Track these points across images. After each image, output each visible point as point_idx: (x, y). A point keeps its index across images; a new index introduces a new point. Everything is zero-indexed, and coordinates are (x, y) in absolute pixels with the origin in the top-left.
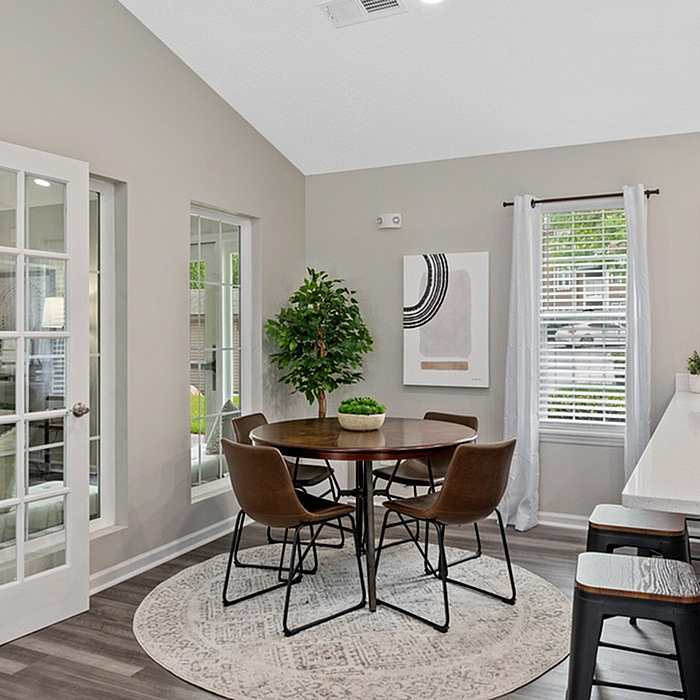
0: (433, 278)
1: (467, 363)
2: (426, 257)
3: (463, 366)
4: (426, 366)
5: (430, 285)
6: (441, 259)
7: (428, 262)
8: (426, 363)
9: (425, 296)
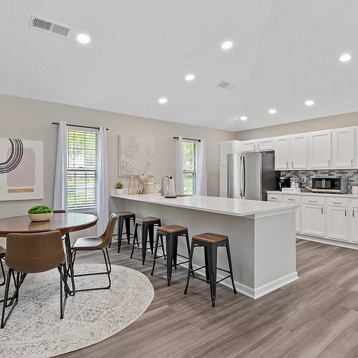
0: (15, 150)
1: (33, 189)
2: (10, 140)
3: (32, 190)
4: (10, 191)
5: (13, 153)
6: (19, 142)
7: (12, 142)
8: (11, 190)
9: (10, 158)
